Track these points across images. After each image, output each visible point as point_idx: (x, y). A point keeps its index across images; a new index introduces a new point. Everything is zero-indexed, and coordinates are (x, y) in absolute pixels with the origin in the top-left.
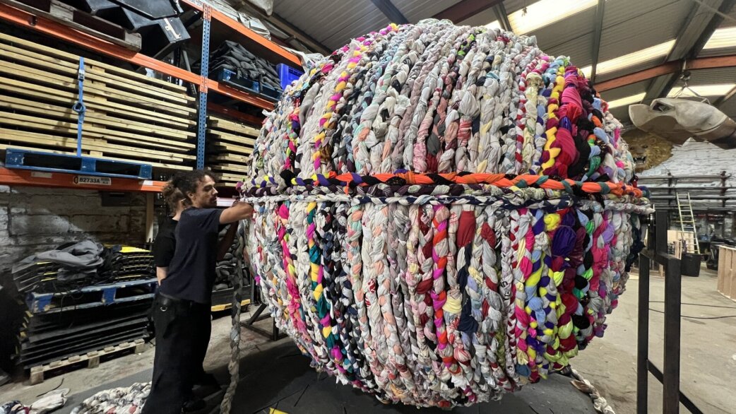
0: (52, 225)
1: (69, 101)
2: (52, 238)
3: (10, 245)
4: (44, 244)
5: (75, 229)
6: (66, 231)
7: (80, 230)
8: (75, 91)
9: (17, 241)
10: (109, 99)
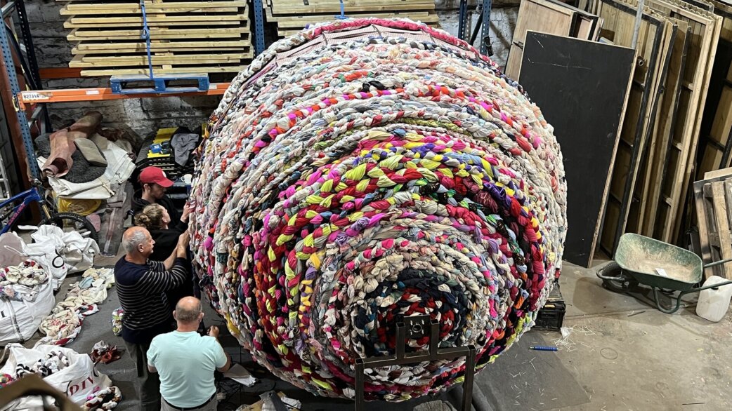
0: (169, 102)
1: (139, 25)
2: (171, 113)
3: (145, 119)
4: (166, 118)
5: (185, 105)
6: (179, 106)
7: (189, 106)
8: (140, 15)
9: (148, 115)
10: (168, 14)
